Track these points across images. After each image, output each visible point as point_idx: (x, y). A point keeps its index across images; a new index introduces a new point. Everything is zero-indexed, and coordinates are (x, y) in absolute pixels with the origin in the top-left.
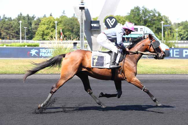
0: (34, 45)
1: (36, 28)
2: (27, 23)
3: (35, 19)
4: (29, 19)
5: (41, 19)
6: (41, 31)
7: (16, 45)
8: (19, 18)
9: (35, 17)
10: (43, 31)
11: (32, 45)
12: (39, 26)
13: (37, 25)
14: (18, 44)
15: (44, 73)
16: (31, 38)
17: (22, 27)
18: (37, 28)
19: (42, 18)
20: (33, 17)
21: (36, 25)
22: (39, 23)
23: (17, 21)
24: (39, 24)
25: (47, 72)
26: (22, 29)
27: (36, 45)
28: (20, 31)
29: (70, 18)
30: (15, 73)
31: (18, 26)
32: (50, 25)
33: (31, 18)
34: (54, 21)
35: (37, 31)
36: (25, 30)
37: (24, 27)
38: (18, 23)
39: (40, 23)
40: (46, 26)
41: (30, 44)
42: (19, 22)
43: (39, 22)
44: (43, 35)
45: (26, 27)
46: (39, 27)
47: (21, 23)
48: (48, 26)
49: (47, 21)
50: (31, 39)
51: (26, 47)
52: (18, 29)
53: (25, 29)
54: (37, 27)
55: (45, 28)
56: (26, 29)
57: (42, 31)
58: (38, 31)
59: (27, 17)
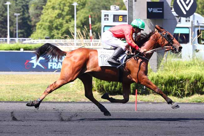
1: (38, 16)
2: (20, 6)
7: (2, 48)
10: (51, 22)
11: (31, 47)
12: (43, 11)
13: (40, 10)
15: (59, 100)
16: (27, 35)
17: (12, 13)
18: (40, 15)
22: (44, 7)
24: (42, 9)
25: (65, 98)
26: (10, 17)
28: (7, 21)
30: (5, 100)
31: (4, 12)
32: (63, 11)
34: (71, 1)
35: (39, 21)
36: (17, 19)
37: (16, 14)
38: (3, 5)
39: (45, 5)
40: (57, 12)
41: (29, 45)
42: (6, 4)
43: (42, 3)
44: (50, 29)
45: (19, 14)
46: (42, 14)
47: (10, 6)
48: (60, 12)
49: (58, 2)
50: (27, 37)
52: (3, 18)
53: (16, 17)
54: (39, 13)
55: (54, 15)
56: (19, 16)
57: (48, 20)
58: (41, 21)
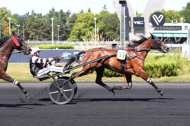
0: (67, 47)
1: (71, 26)
2: (60, 20)
3: (70, 16)
4: (62, 16)
5: (77, 16)
6: (77, 30)
7: (46, 47)
8: (51, 14)
9: (70, 13)
10: (80, 30)
11: (65, 46)
12: (75, 24)
14: (48, 46)
16: (64, 39)
17: (55, 25)
18: (73, 26)
19: (79, 14)
20: (67, 13)
21: (70, 22)
22: (75, 21)
23: (48, 18)
24: (74, 22)
26: (54, 27)
27: (70, 47)
28: (52, 30)
29: (112, 14)
31: (50, 24)
32: (88, 23)
33: (65, 14)
34: (93, 17)
35: (72, 30)
36: (58, 28)
37: (57, 26)
38: (49, 20)
39: (76, 20)
40: (84, 24)
42: (51, 19)
43: (74, 19)
44: (79, 35)
45: (60, 26)
47: (54, 20)
48: (86, 24)
49: (84, 18)
51: (57, 49)
52: (49, 28)
53: (58, 27)
55: (82, 26)
56: (59, 27)
58: (74, 30)
59: (60, 13)
